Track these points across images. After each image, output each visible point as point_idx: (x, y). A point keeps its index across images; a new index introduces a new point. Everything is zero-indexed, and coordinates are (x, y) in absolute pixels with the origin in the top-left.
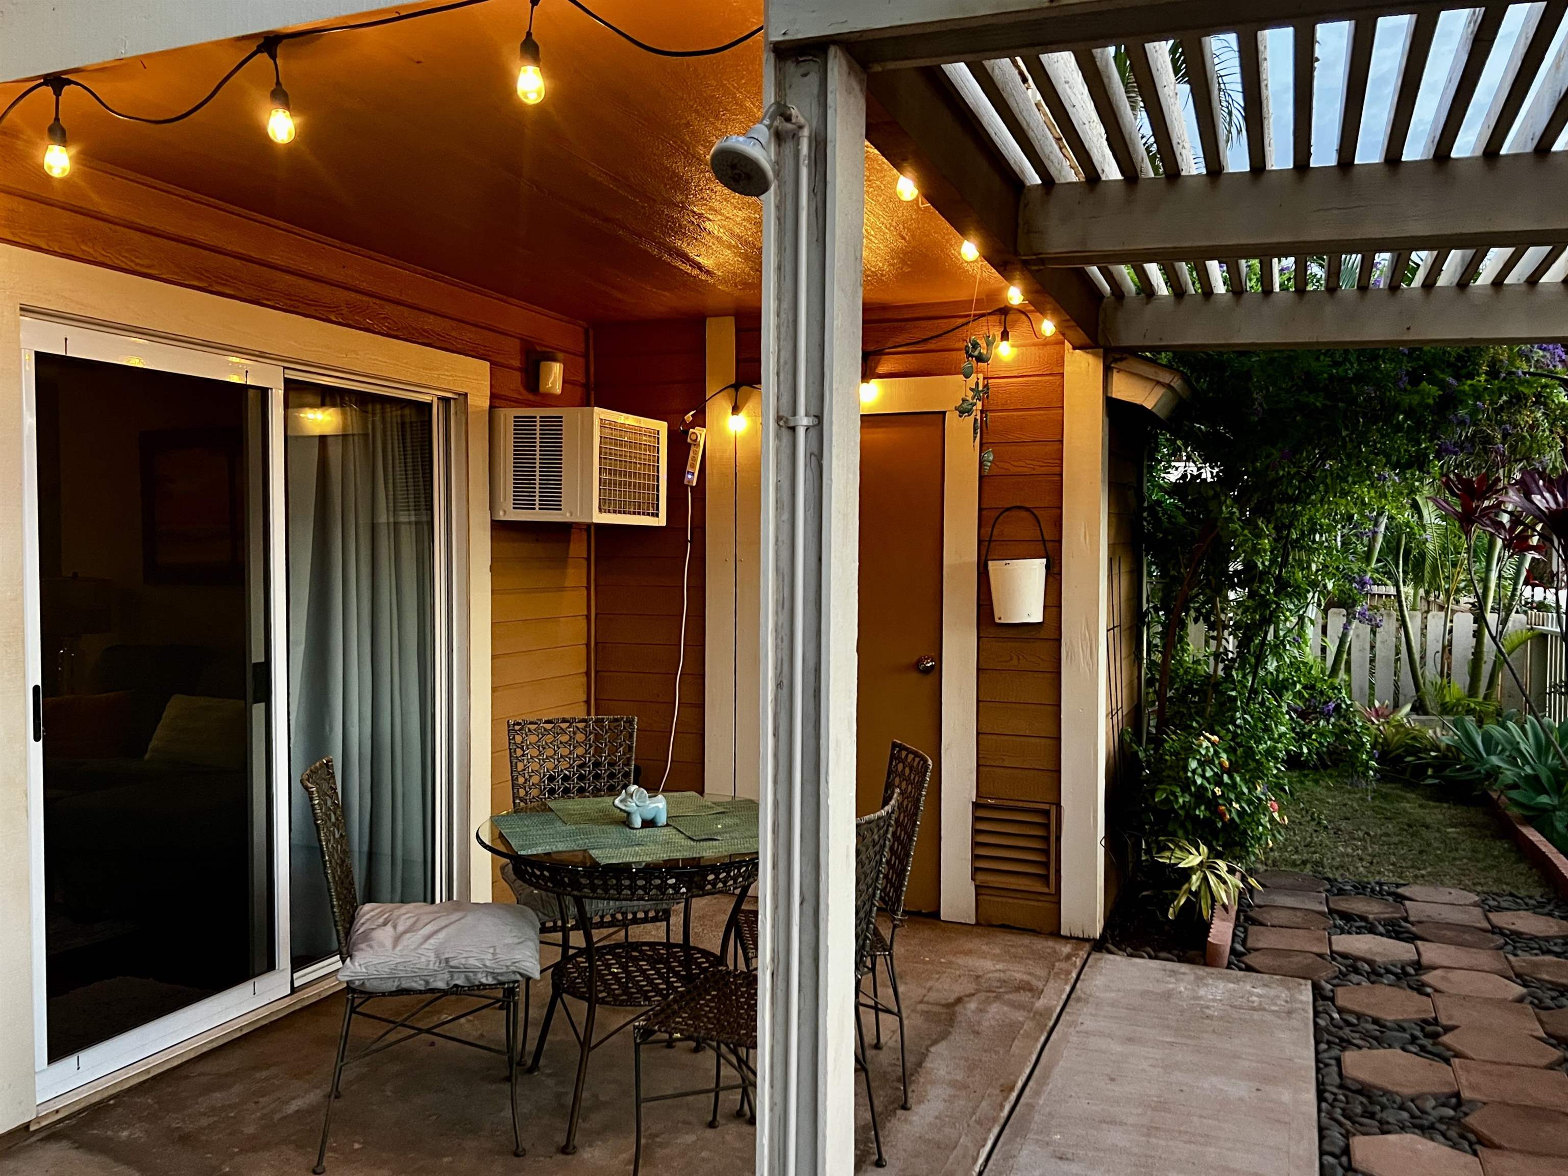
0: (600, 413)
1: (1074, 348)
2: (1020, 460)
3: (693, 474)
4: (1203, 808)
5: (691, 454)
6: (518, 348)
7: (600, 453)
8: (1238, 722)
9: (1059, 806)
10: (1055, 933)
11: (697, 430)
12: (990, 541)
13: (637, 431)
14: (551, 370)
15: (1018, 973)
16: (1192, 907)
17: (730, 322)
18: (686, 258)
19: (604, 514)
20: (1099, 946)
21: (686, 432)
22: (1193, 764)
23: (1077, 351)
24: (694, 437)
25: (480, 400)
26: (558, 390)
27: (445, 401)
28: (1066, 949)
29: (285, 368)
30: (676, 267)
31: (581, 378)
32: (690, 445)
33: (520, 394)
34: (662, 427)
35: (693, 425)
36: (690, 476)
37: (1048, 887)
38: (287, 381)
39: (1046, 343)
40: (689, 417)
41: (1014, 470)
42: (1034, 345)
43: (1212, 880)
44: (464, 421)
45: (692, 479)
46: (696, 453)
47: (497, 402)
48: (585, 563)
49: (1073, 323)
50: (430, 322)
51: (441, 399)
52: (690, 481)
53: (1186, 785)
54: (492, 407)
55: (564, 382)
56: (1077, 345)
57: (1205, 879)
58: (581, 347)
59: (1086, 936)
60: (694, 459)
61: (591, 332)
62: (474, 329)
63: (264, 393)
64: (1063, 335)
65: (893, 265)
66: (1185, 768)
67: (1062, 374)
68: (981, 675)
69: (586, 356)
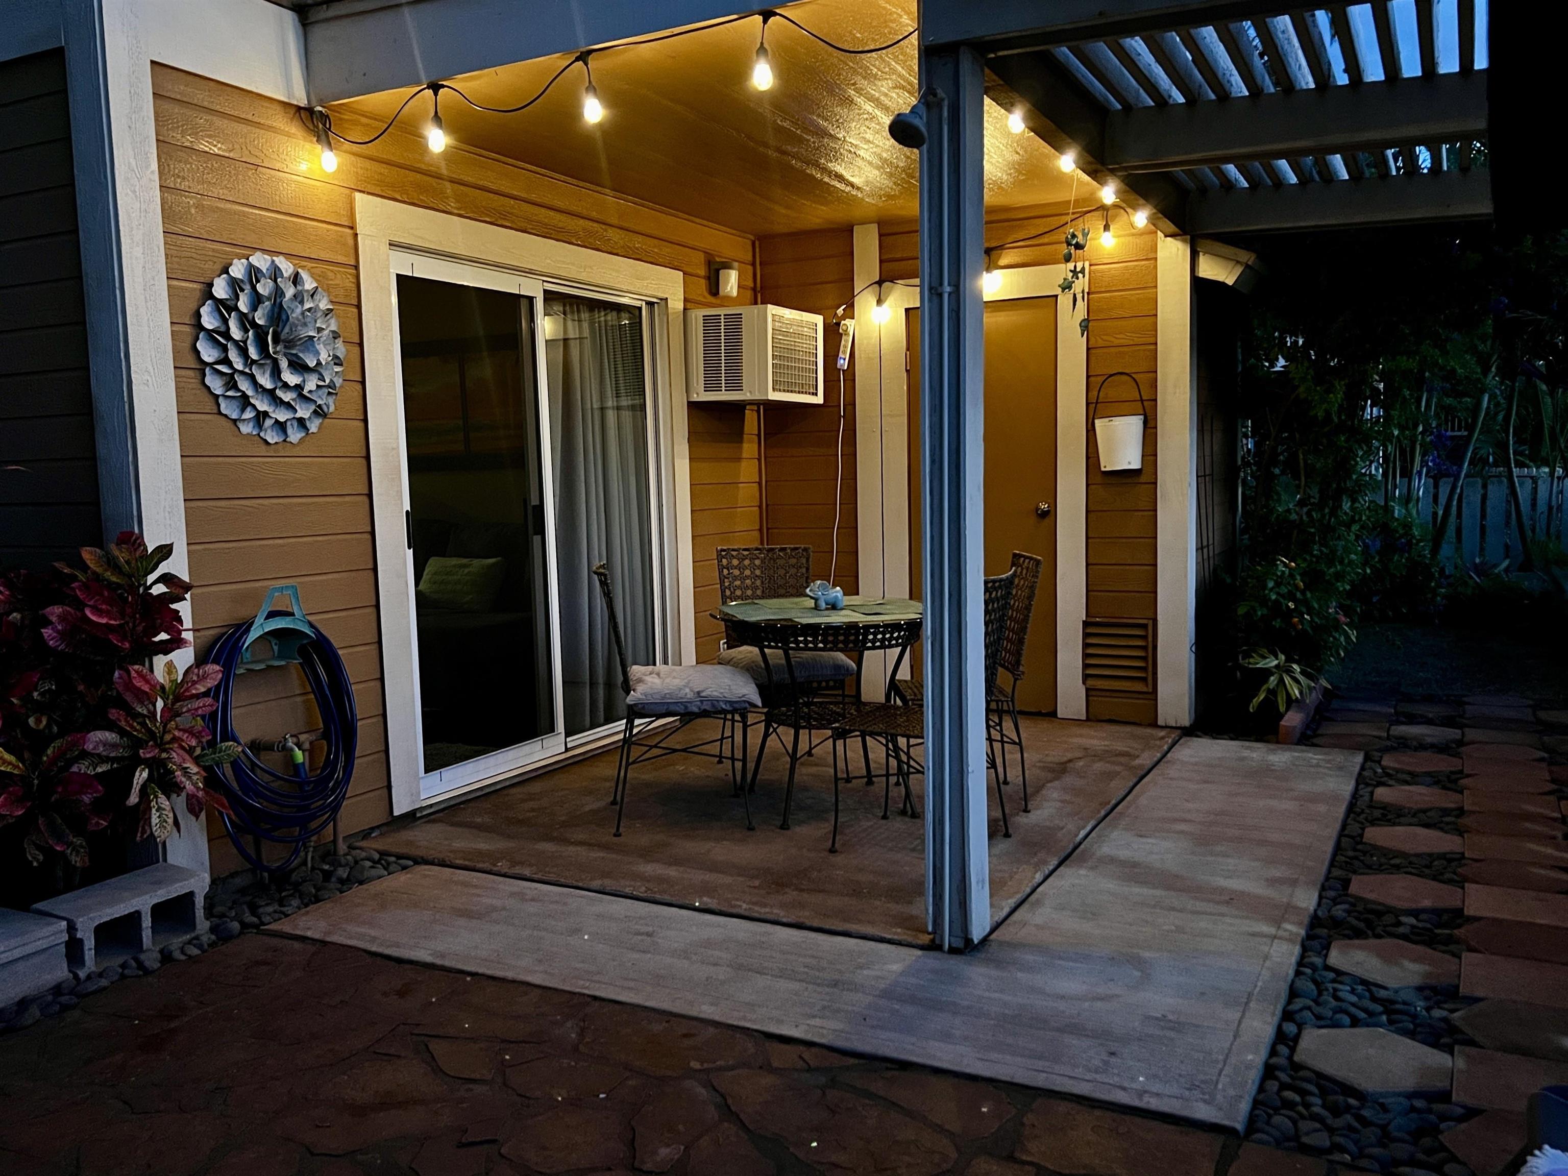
0: (772, 309)
1: (1166, 236)
2: (1121, 333)
3: (844, 359)
4: (1279, 620)
5: (843, 342)
6: (703, 260)
7: (773, 342)
8: (1315, 552)
9: (1155, 620)
10: (1154, 724)
11: (848, 322)
12: (1097, 403)
13: (800, 324)
14: (729, 276)
15: (1120, 746)
16: (1270, 704)
17: (874, 228)
18: (840, 178)
19: (776, 393)
20: (1188, 732)
21: (838, 324)
22: (1271, 584)
23: (1169, 239)
24: (844, 328)
25: (676, 304)
26: (735, 293)
27: (650, 304)
28: (1162, 733)
29: (544, 281)
30: (833, 186)
31: (750, 284)
32: (841, 334)
33: (704, 297)
34: (819, 319)
35: (844, 317)
36: (842, 361)
37: (1147, 686)
38: (545, 291)
39: (1142, 233)
40: (840, 311)
41: (1117, 342)
42: (1133, 235)
43: (1287, 680)
44: (665, 320)
45: (843, 363)
46: (847, 341)
47: (689, 305)
48: (756, 438)
49: (1160, 215)
50: (638, 242)
51: (648, 303)
52: (842, 365)
53: (1264, 601)
54: (685, 309)
55: (739, 287)
56: (1168, 233)
57: (1281, 681)
58: (749, 257)
59: (1178, 725)
60: (845, 347)
61: (757, 243)
62: (670, 245)
63: (531, 299)
64: (1154, 225)
65: (1010, 174)
66: (1264, 587)
67: (1156, 259)
68: (1089, 515)
69: (753, 264)
